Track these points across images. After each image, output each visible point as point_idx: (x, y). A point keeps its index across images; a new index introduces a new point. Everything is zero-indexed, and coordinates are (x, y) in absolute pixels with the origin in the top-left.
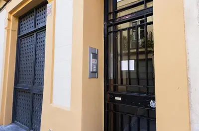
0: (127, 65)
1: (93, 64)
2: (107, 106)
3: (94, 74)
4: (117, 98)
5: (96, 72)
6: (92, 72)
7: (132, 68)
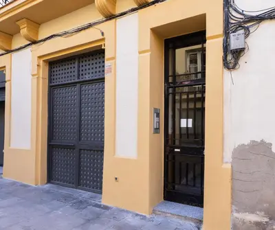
0: (186, 123)
1: (157, 122)
2: (166, 157)
3: (157, 130)
4: (176, 150)
5: (159, 128)
6: (156, 129)
7: (190, 125)
